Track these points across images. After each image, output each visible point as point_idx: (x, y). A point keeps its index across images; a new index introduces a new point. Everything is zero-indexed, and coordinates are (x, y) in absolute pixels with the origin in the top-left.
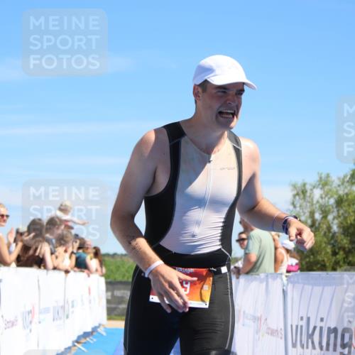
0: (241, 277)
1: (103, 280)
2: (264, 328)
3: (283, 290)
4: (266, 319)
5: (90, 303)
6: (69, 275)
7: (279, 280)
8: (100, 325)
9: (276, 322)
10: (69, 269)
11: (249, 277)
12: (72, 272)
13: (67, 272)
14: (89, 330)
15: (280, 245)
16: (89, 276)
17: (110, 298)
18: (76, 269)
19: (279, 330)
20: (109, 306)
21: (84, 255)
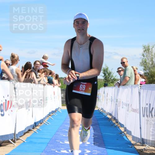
0: (120, 87)
1: (60, 89)
2: (130, 109)
3: (139, 92)
4: (131, 105)
5: (55, 98)
6: (45, 86)
7: (137, 88)
8: (59, 108)
9: (136, 106)
10: (45, 84)
11: (124, 87)
12: (47, 85)
13: (44, 85)
14: (54, 110)
15: (137, 73)
16: (54, 87)
17: (63, 96)
18: (48, 84)
19: (137, 109)
20: (62, 100)
21: (51, 78)
